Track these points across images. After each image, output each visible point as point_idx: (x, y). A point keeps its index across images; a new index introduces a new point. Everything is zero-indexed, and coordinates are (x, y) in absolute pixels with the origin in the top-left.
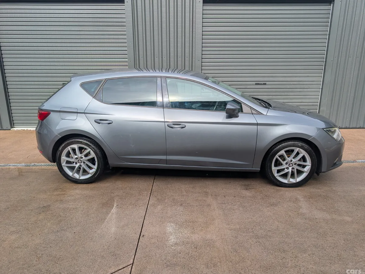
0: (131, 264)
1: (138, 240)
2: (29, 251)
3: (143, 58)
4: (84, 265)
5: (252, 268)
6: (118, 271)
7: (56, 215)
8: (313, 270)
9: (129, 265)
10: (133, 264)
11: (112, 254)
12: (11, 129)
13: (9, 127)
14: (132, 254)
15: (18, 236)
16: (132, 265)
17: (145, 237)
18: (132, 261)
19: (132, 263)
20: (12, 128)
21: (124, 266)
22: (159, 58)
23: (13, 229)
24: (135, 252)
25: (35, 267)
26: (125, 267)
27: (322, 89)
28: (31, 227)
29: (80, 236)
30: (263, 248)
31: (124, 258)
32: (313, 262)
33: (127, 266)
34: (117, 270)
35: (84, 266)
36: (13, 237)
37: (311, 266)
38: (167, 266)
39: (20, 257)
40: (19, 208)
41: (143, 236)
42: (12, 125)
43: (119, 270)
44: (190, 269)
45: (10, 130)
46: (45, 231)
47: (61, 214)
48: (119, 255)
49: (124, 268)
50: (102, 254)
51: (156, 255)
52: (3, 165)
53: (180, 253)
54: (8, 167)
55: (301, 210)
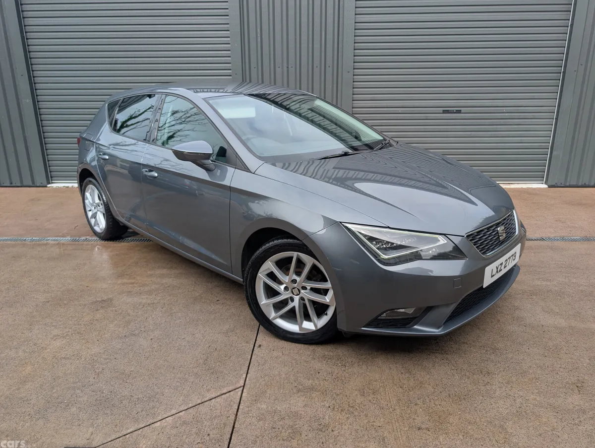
0: (240, 387)
1: (251, 352)
2: (83, 364)
6: (222, 396)
7: (121, 313)
9: (238, 388)
10: (244, 386)
11: (211, 371)
12: (49, 186)
13: (45, 182)
14: (242, 372)
15: (64, 342)
16: (242, 388)
18: (243, 382)
19: (243, 385)
20: (49, 183)
21: (231, 388)
23: (56, 332)
25: (92, 387)
26: (232, 391)
28: (83, 329)
29: (160, 343)
31: (230, 378)
33: (235, 389)
34: (219, 394)
35: (168, 387)
36: (58, 343)
38: (299, 391)
39: (69, 371)
40: (65, 302)
41: (260, 346)
42: (49, 179)
43: (222, 395)
45: (46, 187)
46: (106, 336)
47: (129, 311)
48: (222, 372)
49: (230, 392)
50: (196, 370)
52: (38, 238)
53: (319, 373)
54: (46, 242)
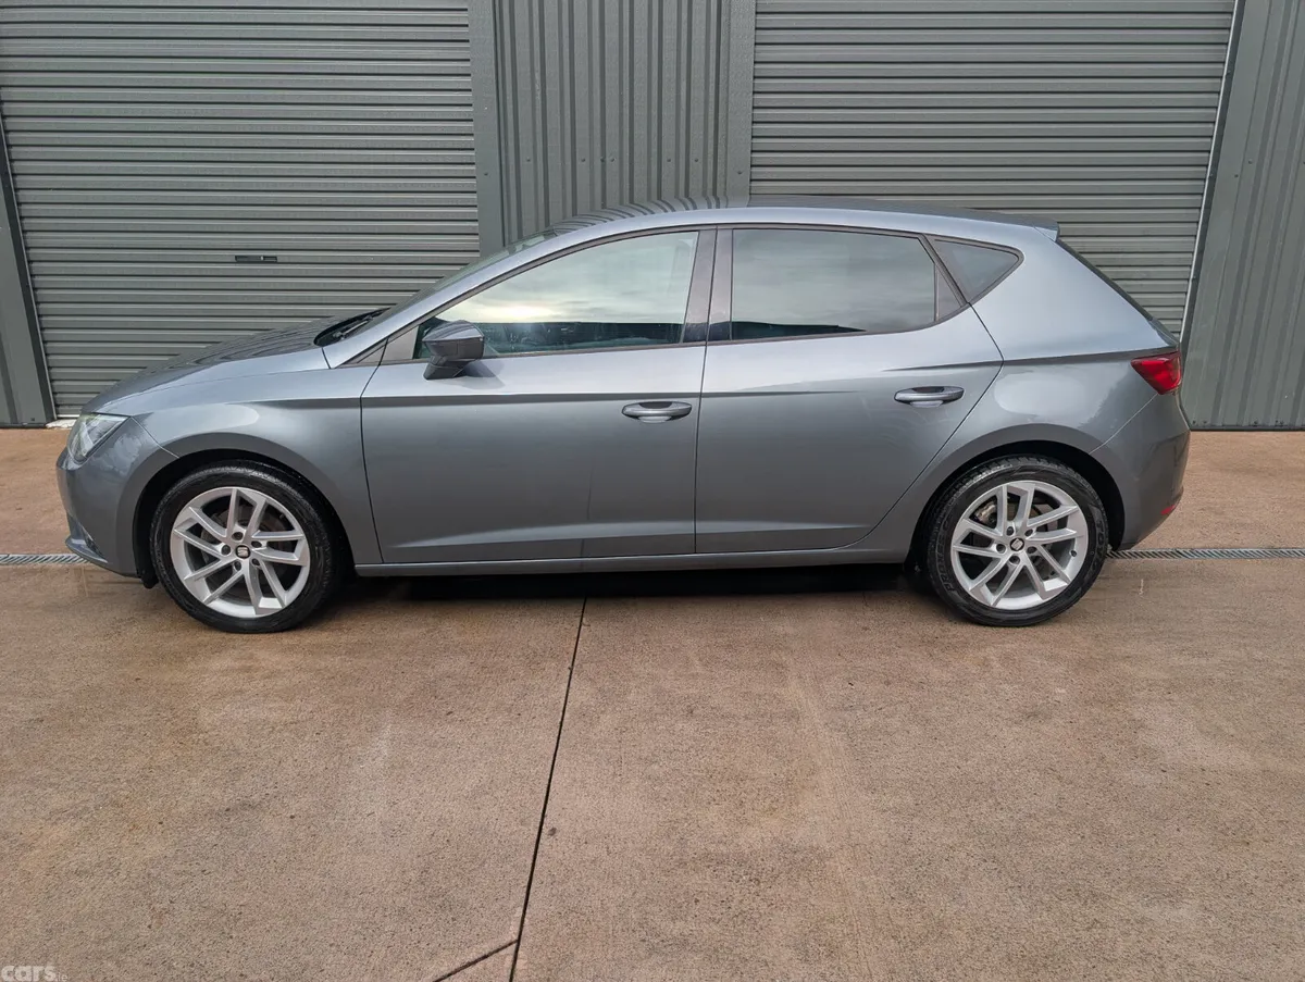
0: (510, 944)
1: (533, 848)
2: (122, 888)
3: (532, 162)
4: (331, 945)
5: (978, 964)
6: (466, 970)
7: (219, 748)
8: (1213, 972)
9: (505, 947)
10: (518, 941)
11: (439, 901)
12: (50, 425)
13: (41, 418)
14: (513, 903)
15: (77, 828)
16: (515, 945)
17: (558, 835)
18: (517, 930)
19: (515, 937)
20: (53, 420)
21: (486, 948)
22: (592, 162)
23: (57, 801)
24: (525, 894)
25: (144, 952)
26: (491, 954)
27: (1196, 280)
28: (126, 793)
29: (312, 828)
30: (1011, 883)
31: (483, 920)
32: (1211, 941)
33: (498, 951)
34: (458, 965)
35: (333, 948)
36: (61, 832)
37: (1202, 956)
38: (652, 951)
39: (87, 909)
40: (82, 720)
41: (553, 831)
42: (52, 410)
43: (466, 967)
44: (737, 962)
45: (45, 427)
46: (182, 809)
47: (239, 743)
48: (464, 904)
49: (485, 957)
50: (401, 901)
51: (604, 909)
52: (22, 556)
53: (697, 901)
54: (39, 565)
55: (1141, 735)
